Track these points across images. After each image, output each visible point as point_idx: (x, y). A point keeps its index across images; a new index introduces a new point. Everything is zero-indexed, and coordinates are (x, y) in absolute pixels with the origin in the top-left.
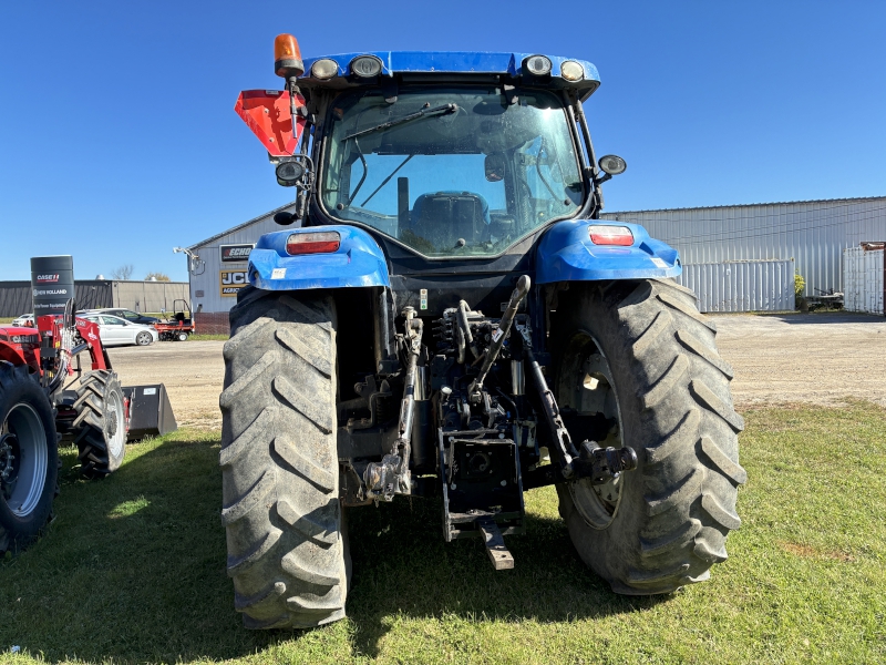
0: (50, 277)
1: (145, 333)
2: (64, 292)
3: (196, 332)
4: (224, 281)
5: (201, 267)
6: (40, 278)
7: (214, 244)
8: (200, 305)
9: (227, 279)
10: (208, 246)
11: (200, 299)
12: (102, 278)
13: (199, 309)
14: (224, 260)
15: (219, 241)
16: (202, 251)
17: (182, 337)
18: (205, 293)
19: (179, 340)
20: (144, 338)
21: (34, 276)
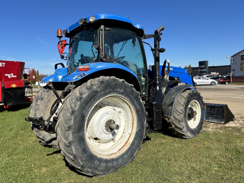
0: (202, 66)
1: (213, 82)
2: (205, 70)
3: (232, 82)
4: (241, 66)
5: (235, 62)
6: (200, 66)
7: (239, 54)
8: (234, 74)
9: (242, 65)
10: (237, 55)
11: (234, 72)
12: (215, 66)
13: (233, 75)
14: (241, 59)
15: (240, 53)
16: (235, 57)
17: (227, 83)
18: (235, 70)
19: (226, 84)
20: (213, 83)
21: (199, 66)
